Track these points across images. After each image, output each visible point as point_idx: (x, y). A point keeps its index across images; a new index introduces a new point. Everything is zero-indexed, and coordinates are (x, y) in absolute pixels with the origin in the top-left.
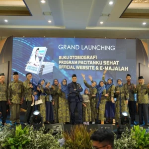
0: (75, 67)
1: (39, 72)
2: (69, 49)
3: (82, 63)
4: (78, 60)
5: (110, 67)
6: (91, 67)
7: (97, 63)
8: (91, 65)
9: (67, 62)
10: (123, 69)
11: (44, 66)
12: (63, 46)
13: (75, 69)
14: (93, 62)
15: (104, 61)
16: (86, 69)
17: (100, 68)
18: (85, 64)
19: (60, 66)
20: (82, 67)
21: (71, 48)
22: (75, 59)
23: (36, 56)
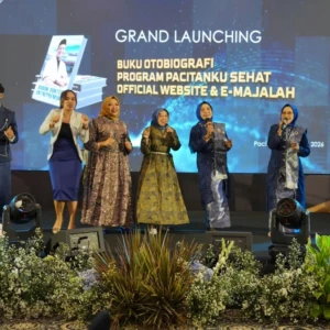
0: (158, 89)
2: (142, 40)
3: (175, 77)
4: (164, 70)
5: (248, 88)
6: (197, 87)
8: (199, 82)
9: (137, 77)
10: (280, 92)
11: (79, 86)
12: (127, 34)
13: (156, 93)
14: (205, 74)
15: (232, 73)
16: (186, 94)
17: (222, 91)
18: (184, 80)
19: (119, 86)
20: (176, 89)
21: (147, 39)
22: (158, 67)
23: (58, 58)
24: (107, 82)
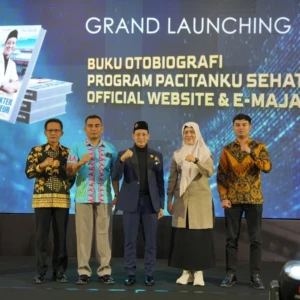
0: (144, 98)
1: (17, 115)
2: (122, 31)
3: (169, 81)
4: (154, 72)
5: (272, 96)
6: (200, 95)
7: (224, 80)
8: (202, 89)
9: (116, 81)
11: (35, 93)
12: (102, 23)
13: (142, 102)
14: (211, 76)
15: (249, 76)
16: (183, 104)
17: (236, 100)
18: (182, 85)
19: (89, 93)
20: (170, 97)
21: (130, 30)
22: (145, 67)
23: (5, 56)
24: (73, 88)
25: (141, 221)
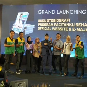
0: (51, 29)
2: (46, 13)
3: (57, 25)
4: (54, 23)
5: (82, 28)
6: (64, 28)
7: (70, 25)
8: (65, 27)
9: (45, 25)
11: (26, 28)
12: (42, 12)
13: (51, 30)
14: (67, 24)
15: (76, 24)
16: (61, 30)
17: (73, 29)
18: (60, 26)
19: (39, 27)
20: (57, 28)
21: (48, 13)
22: (51, 21)
23: (20, 19)
24: (35, 26)
25: (48, 58)
